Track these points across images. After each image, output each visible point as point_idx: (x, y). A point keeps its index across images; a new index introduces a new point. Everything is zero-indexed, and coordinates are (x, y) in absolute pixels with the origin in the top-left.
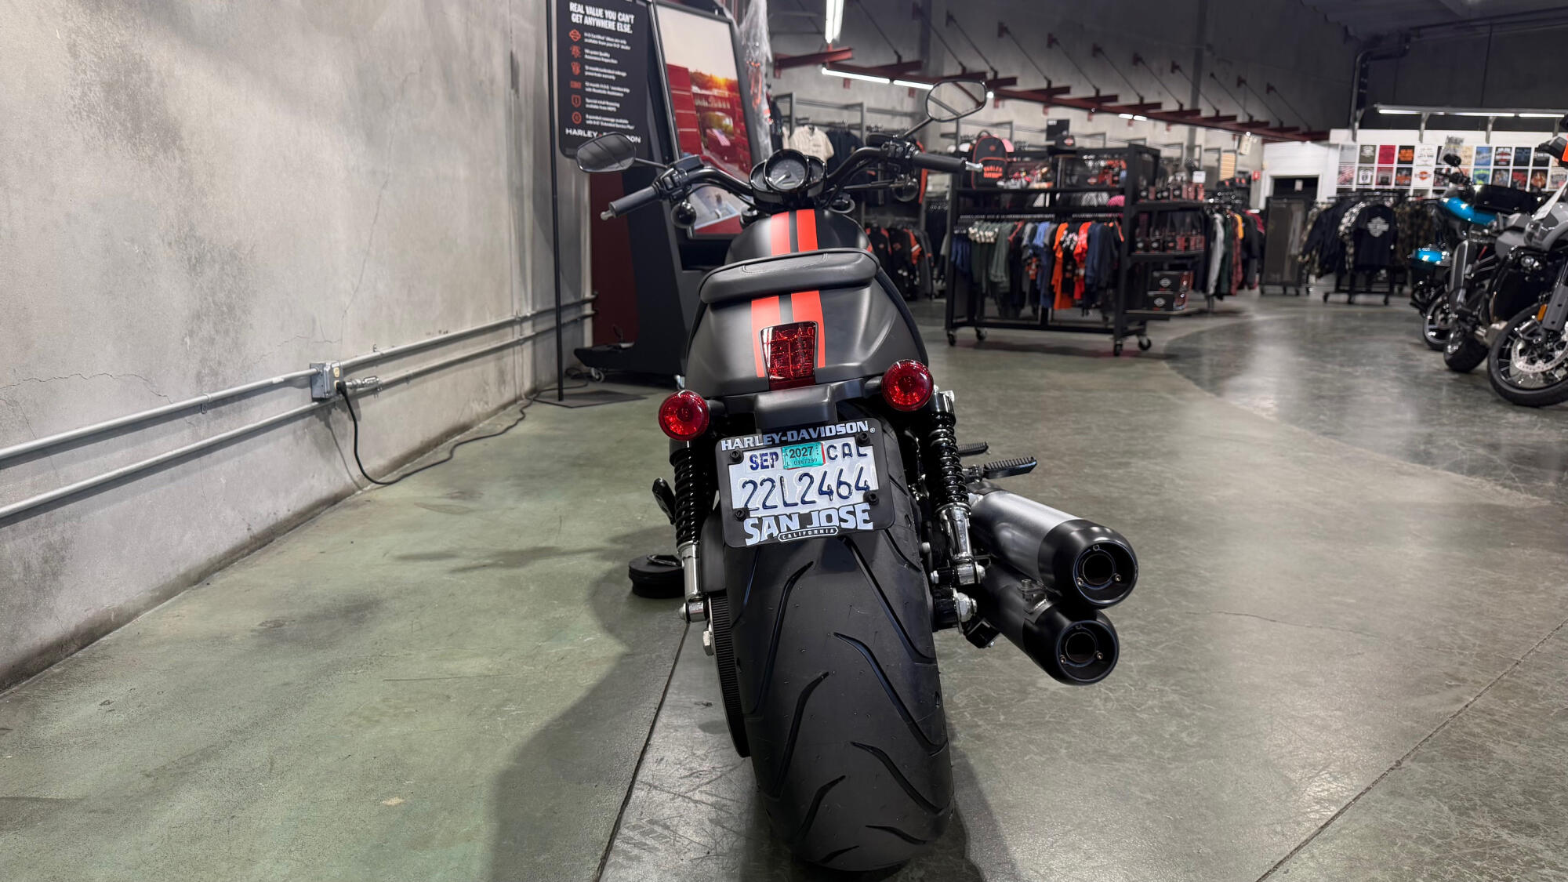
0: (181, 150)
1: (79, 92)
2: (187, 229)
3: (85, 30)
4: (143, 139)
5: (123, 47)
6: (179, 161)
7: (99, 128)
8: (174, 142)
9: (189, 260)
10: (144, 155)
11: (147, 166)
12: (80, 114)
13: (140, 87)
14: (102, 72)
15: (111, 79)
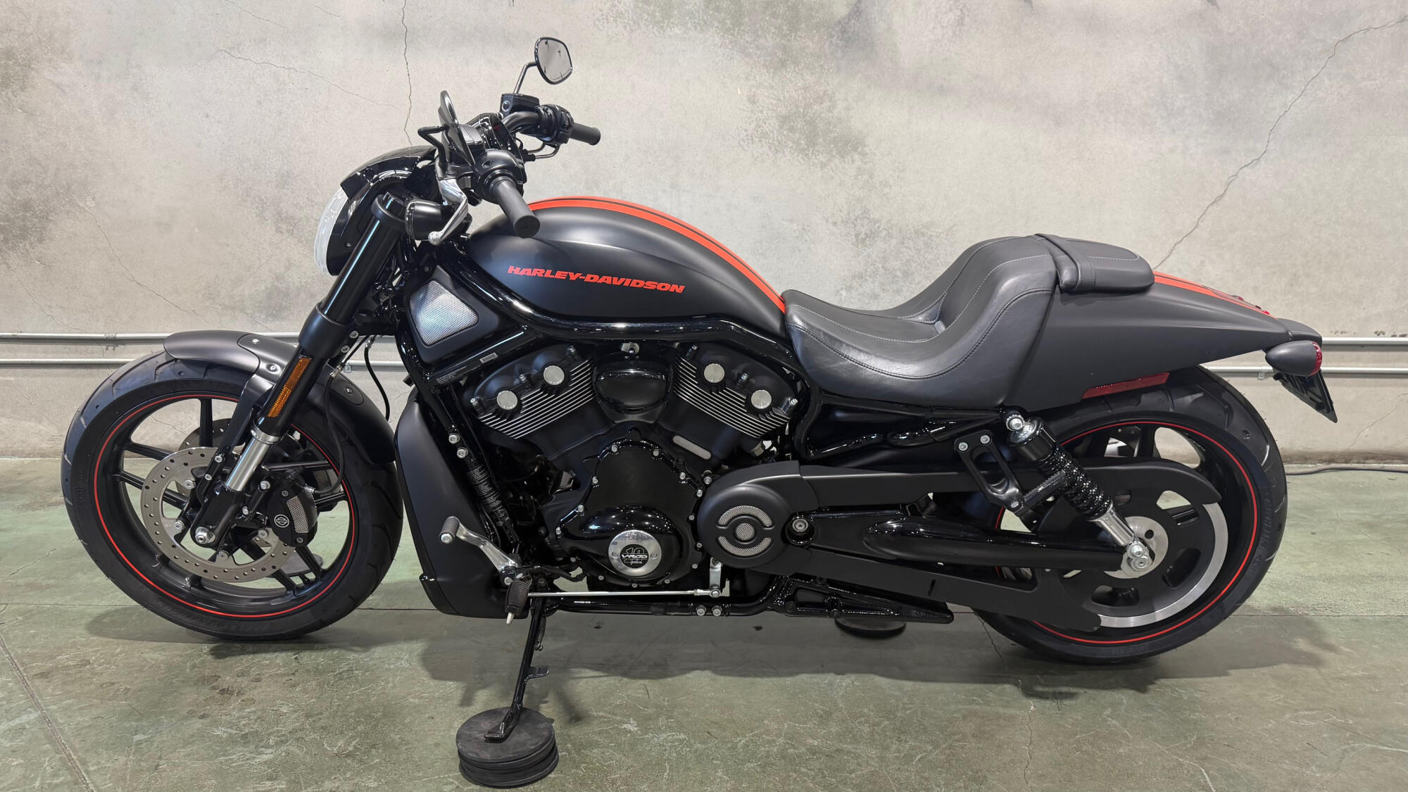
0: (864, 155)
1: (753, 126)
2: (858, 212)
3: (766, 84)
4: (818, 151)
5: (806, 89)
6: (858, 163)
7: (770, 148)
8: (855, 149)
9: (857, 235)
10: (816, 161)
11: (818, 169)
12: (752, 139)
13: (821, 113)
14: (779, 109)
15: (789, 112)
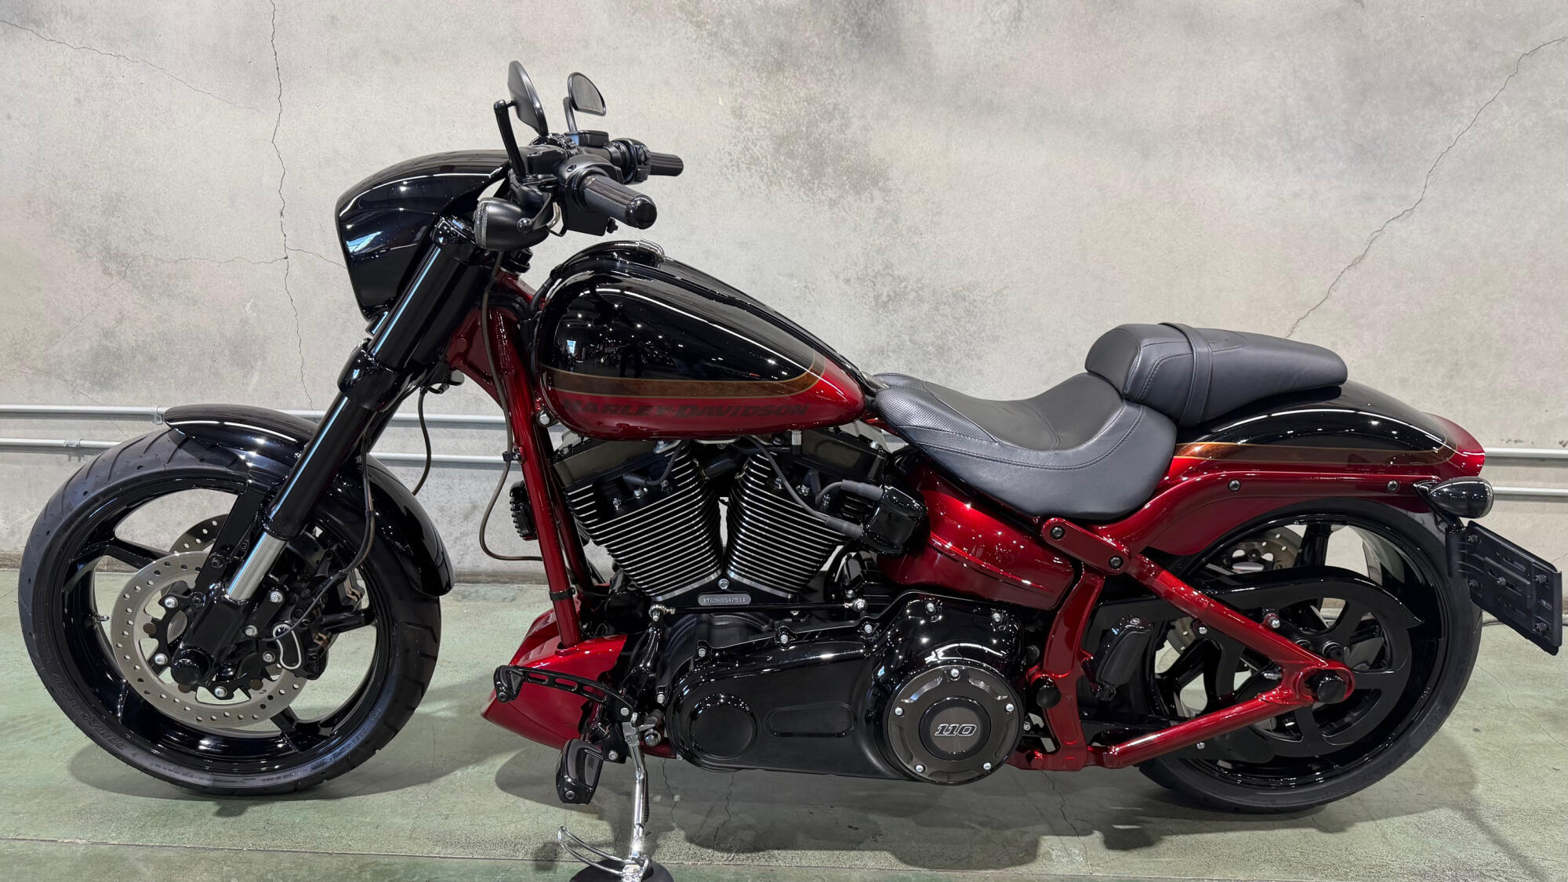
2: (879, 267)
3: (757, 92)
4: (825, 184)
5: (809, 100)
6: (878, 202)
9: (877, 297)
11: (826, 208)
14: (775, 126)
15: (787, 132)
